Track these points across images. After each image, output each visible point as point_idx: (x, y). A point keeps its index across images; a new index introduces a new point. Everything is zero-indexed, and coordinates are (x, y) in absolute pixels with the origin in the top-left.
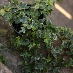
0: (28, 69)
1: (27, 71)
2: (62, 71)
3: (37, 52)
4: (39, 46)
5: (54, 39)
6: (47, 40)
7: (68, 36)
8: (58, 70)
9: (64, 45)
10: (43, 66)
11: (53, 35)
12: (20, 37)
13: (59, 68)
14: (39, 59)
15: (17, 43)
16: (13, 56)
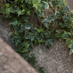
0: (18, 39)
1: (17, 41)
2: (56, 44)
3: (27, 20)
4: (29, 13)
5: (46, 8)
6: (36, 5)
7: (62, 7)
8: (50, 43)
9: (56, 15)
10: (35, 36)
11: (45, 3)
12: (9, 4)
13: (52, 40)
14: (29, 28)
15: (7, 11)
16: (5, 28)
